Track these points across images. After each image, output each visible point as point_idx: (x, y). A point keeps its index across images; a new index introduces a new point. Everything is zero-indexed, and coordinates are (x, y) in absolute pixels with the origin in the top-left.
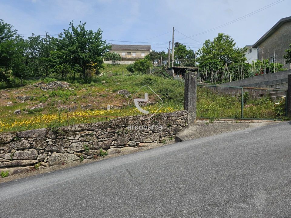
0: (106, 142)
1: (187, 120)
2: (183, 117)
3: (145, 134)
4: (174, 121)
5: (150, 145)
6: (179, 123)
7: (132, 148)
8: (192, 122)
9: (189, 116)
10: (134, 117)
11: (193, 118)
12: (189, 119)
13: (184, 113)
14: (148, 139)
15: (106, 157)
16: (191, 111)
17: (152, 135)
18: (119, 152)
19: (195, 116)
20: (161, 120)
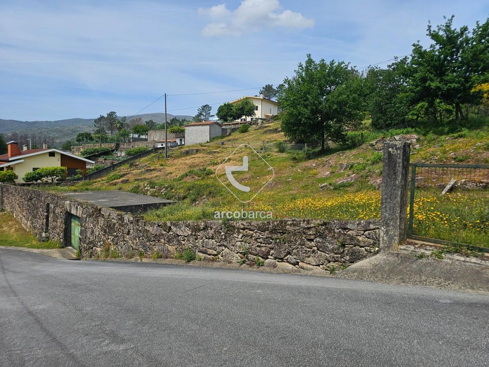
0: (263, 249)
1: (379, 241)
2: (369, 234)
3: (306, 251)
4: (352, 238)
5: (312, 269)
6: (362, 244)
7: (291, 266)
8: (389, 247)
9: (382, 234)
10: (293, 220)
11: (391, 238)
12: (381, 239)
13: (372, 226)
14: (311, 259)
15: (261, 268)
16: (386, 223)
17: (315, 254)
18: (275, 266)
19: (395, 236)
20: (330, 232)
